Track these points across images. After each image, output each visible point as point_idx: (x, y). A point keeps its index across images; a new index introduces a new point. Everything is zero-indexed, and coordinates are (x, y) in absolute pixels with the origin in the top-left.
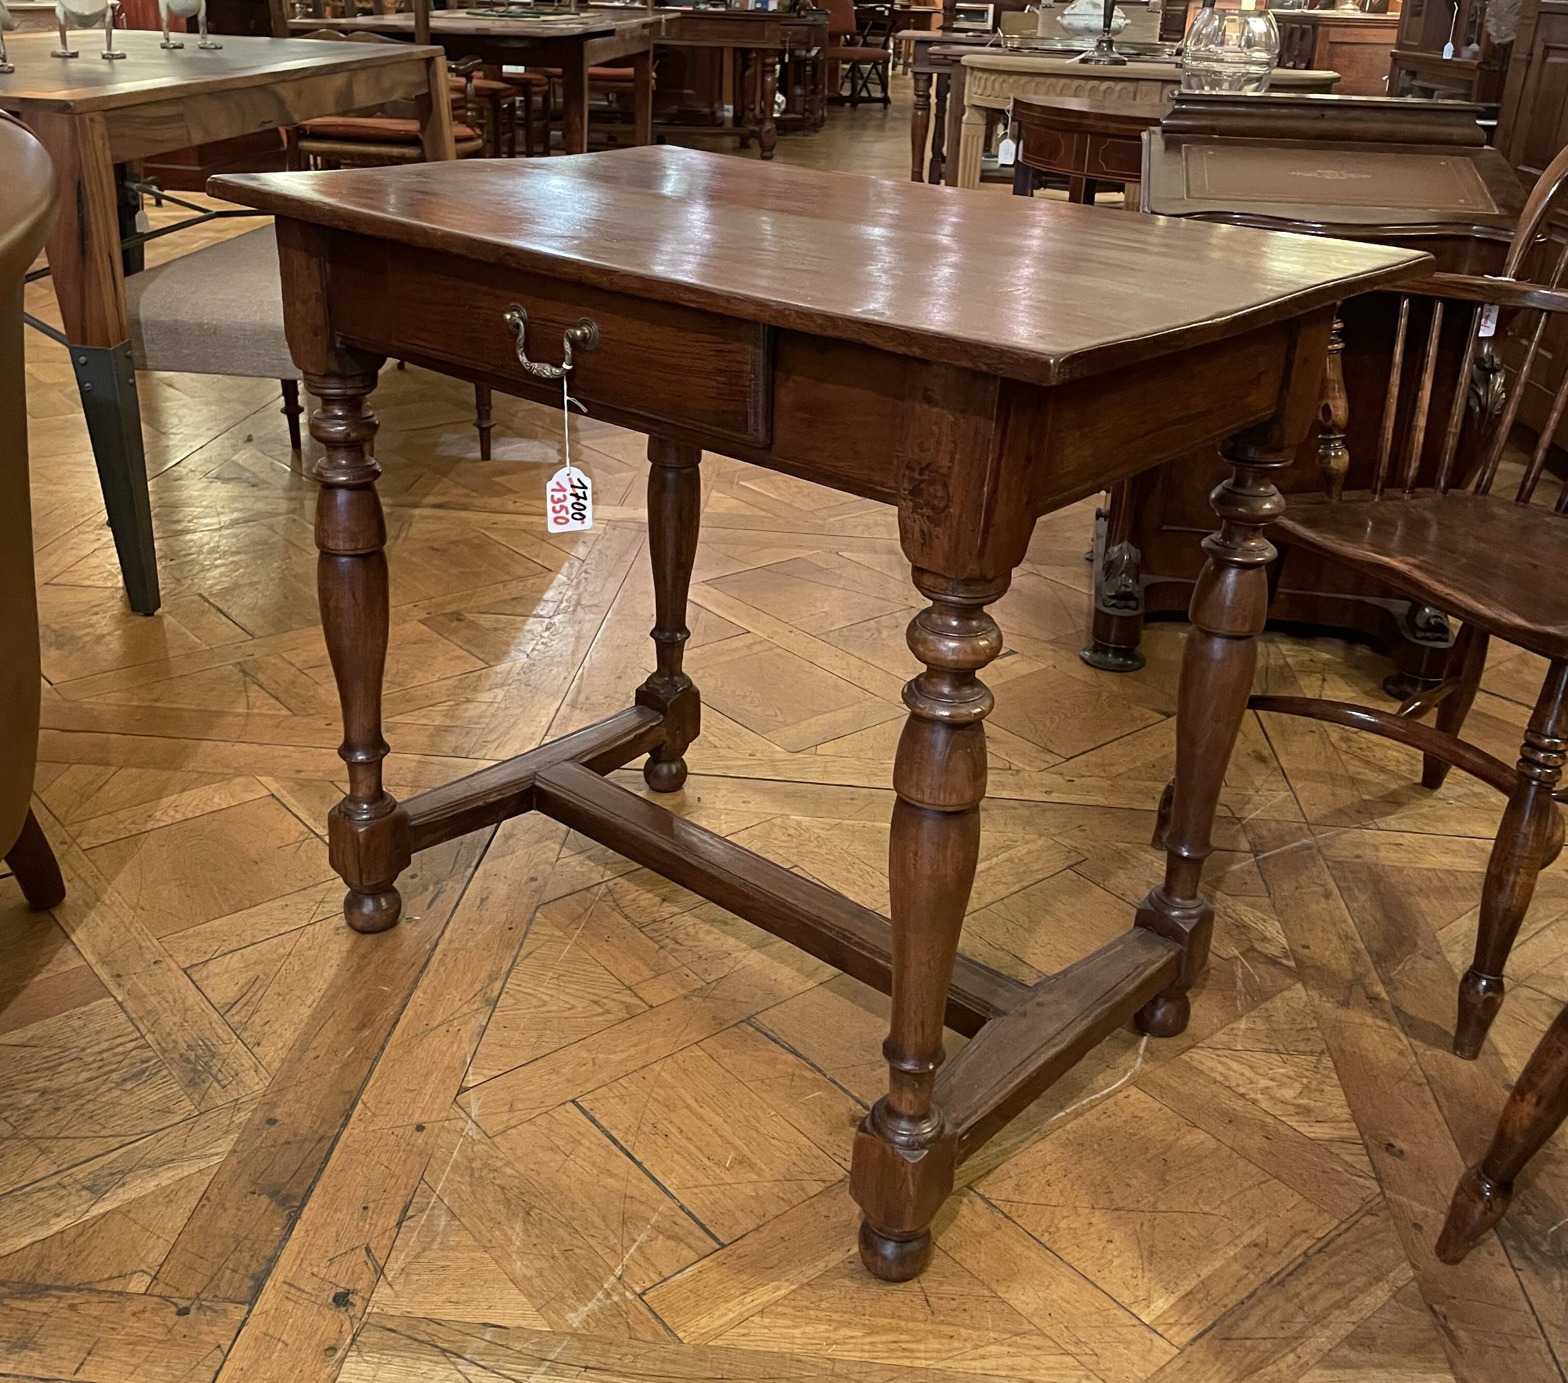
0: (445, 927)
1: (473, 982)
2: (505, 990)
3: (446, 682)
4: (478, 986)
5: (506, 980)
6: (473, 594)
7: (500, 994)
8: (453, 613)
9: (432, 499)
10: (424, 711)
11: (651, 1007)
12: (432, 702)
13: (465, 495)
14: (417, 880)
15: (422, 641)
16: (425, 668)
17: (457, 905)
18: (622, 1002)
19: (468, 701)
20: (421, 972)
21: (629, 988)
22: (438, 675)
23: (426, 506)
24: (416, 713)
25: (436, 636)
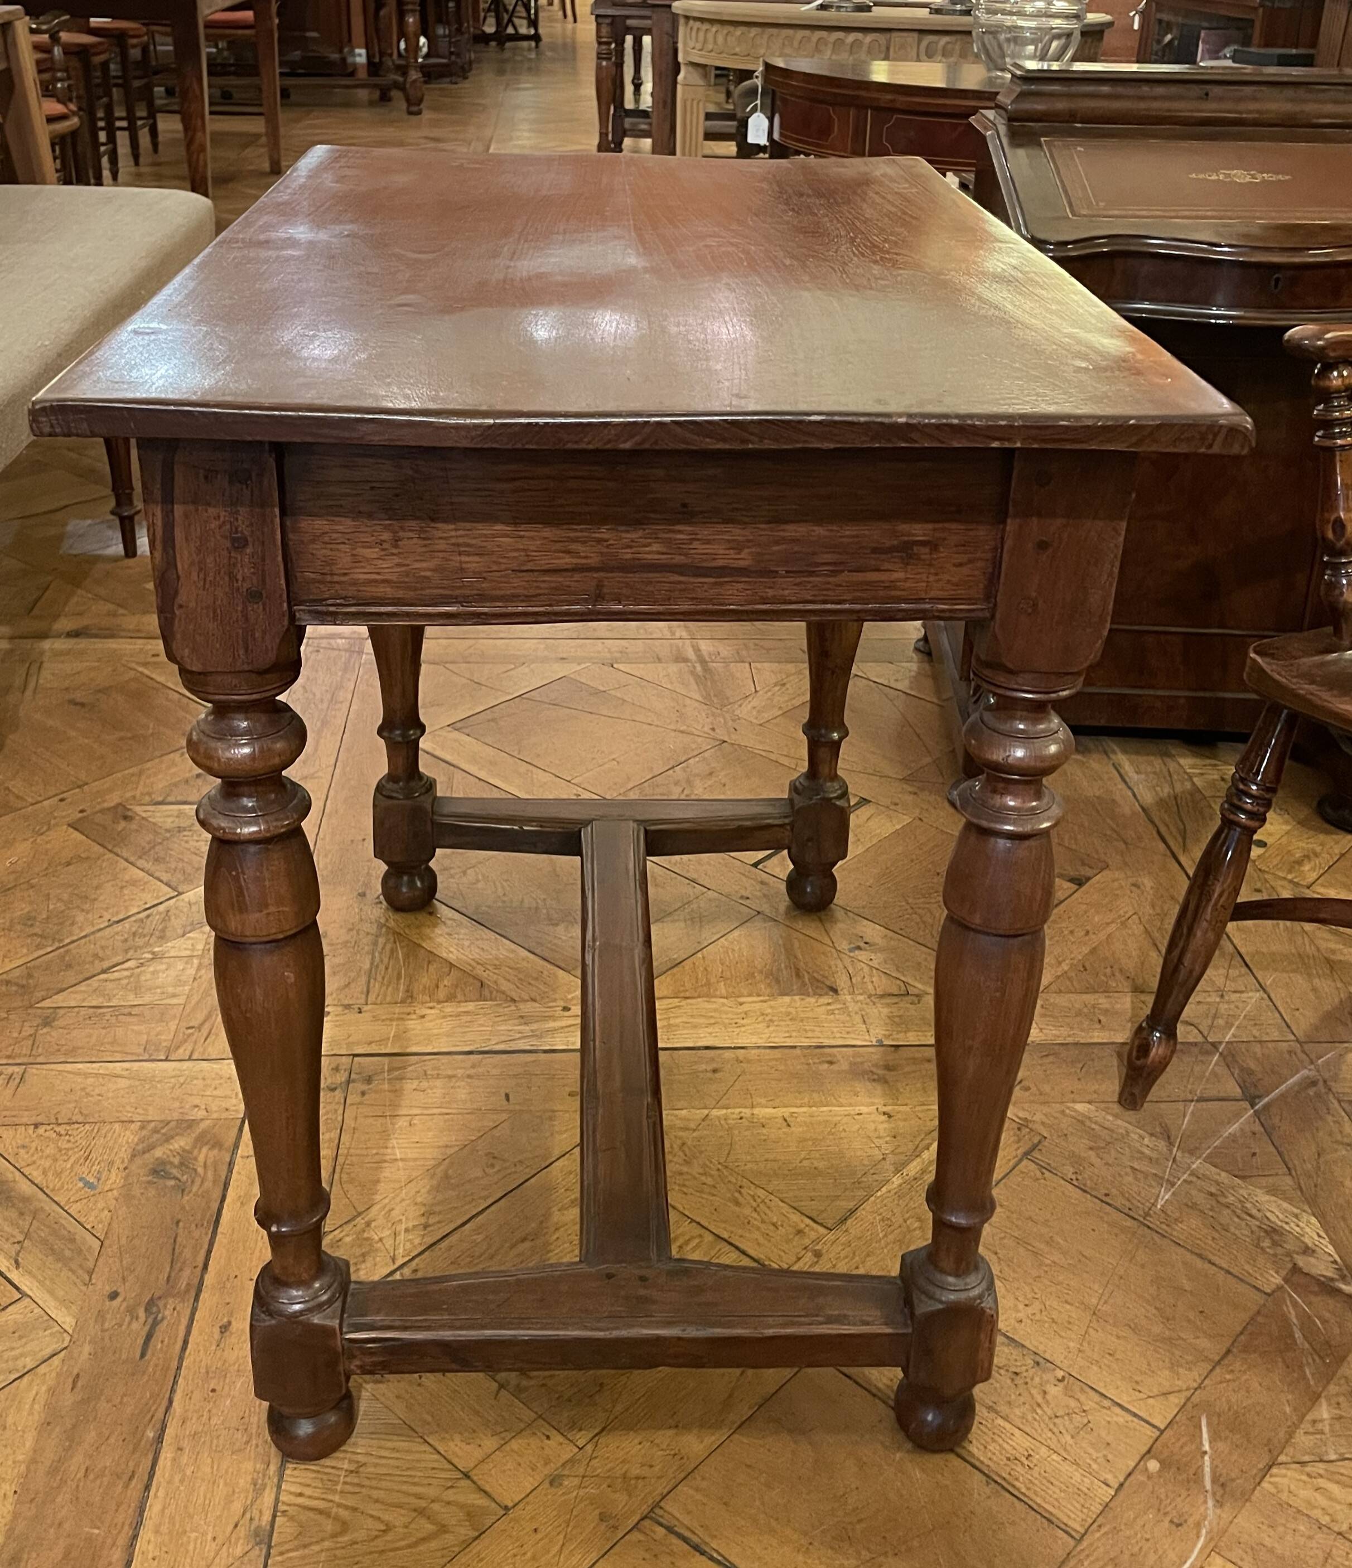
0: (173, 1391)
1: (229, 1500)
2: (281, 1507)
3: (118, 928)
4: (237, 1507)
5: (279, 1487)
6: (141, 773)
7: (274, 1516)
8: (116, 807)
9: (64, 624)
10: (94, 982)
11: (506, 1508)
12: (106, 965)
13: (109, 614)
14: (119, 1299)
15: (80, 859)
16: (87, 906)
17: (186, 1342)
18: (461, 1506)
19: (156, 957)
20: (147, 1487)
21: (467, 1476)
22: (107, 916)
23: (58, 636)
24: (82, 987)
25: (97, 848)
